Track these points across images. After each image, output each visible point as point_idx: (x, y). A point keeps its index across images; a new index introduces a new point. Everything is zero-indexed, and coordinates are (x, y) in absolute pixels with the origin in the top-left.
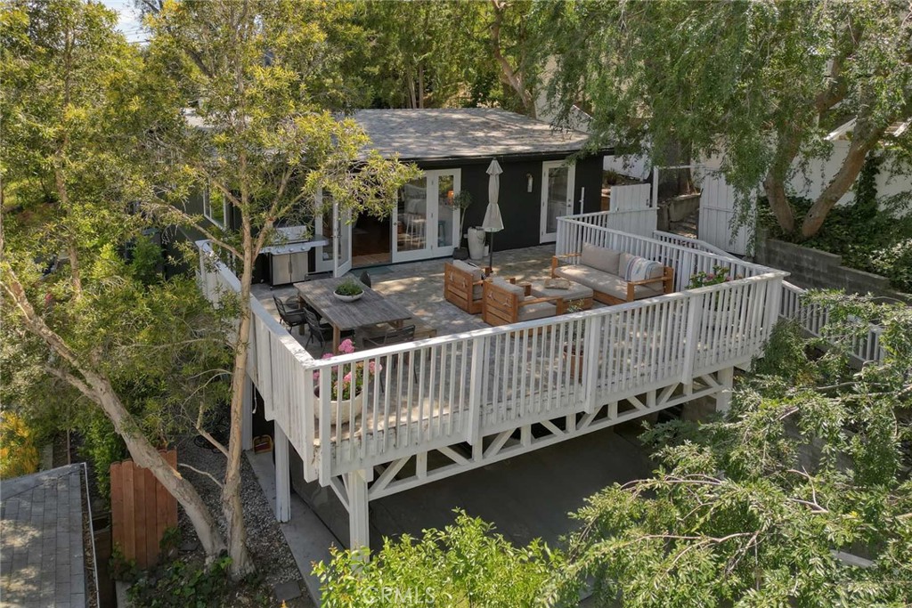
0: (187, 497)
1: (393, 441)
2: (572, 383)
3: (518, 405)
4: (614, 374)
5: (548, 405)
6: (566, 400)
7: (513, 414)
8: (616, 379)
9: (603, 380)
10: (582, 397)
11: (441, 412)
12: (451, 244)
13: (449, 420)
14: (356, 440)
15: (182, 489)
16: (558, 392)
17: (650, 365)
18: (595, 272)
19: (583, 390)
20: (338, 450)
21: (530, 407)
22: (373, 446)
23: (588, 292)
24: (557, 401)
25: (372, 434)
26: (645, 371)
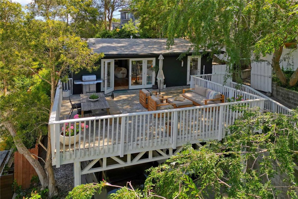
0: (36, 166)
1: (87, 153)
2: (166, 136)
3: (141, 143)
4: (185, 134)
5: (155, 144)
6: (163, 143)
7: (139, 146)
8: (186, 136)
9: (180, 136)
10: (171, 142)
11: (108, 144)
12: (152, 84)
13: (111, 147)
14: (72, 152)
15: (34, 163)
16: (160, 140)
17: (202, 132)
18: (197, 95)
19: (171, 139)
20: (64, 154)
21: (147, 144)
22: (79, 154)
23: (190, 102)
24: (160, 143)
25: (78, 150)
26: (200, 134)
